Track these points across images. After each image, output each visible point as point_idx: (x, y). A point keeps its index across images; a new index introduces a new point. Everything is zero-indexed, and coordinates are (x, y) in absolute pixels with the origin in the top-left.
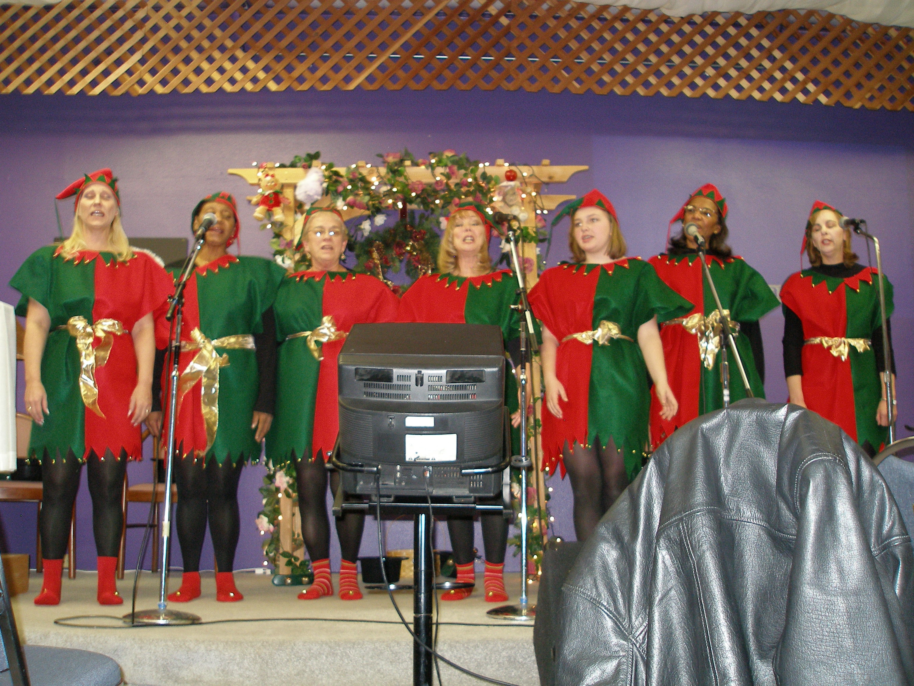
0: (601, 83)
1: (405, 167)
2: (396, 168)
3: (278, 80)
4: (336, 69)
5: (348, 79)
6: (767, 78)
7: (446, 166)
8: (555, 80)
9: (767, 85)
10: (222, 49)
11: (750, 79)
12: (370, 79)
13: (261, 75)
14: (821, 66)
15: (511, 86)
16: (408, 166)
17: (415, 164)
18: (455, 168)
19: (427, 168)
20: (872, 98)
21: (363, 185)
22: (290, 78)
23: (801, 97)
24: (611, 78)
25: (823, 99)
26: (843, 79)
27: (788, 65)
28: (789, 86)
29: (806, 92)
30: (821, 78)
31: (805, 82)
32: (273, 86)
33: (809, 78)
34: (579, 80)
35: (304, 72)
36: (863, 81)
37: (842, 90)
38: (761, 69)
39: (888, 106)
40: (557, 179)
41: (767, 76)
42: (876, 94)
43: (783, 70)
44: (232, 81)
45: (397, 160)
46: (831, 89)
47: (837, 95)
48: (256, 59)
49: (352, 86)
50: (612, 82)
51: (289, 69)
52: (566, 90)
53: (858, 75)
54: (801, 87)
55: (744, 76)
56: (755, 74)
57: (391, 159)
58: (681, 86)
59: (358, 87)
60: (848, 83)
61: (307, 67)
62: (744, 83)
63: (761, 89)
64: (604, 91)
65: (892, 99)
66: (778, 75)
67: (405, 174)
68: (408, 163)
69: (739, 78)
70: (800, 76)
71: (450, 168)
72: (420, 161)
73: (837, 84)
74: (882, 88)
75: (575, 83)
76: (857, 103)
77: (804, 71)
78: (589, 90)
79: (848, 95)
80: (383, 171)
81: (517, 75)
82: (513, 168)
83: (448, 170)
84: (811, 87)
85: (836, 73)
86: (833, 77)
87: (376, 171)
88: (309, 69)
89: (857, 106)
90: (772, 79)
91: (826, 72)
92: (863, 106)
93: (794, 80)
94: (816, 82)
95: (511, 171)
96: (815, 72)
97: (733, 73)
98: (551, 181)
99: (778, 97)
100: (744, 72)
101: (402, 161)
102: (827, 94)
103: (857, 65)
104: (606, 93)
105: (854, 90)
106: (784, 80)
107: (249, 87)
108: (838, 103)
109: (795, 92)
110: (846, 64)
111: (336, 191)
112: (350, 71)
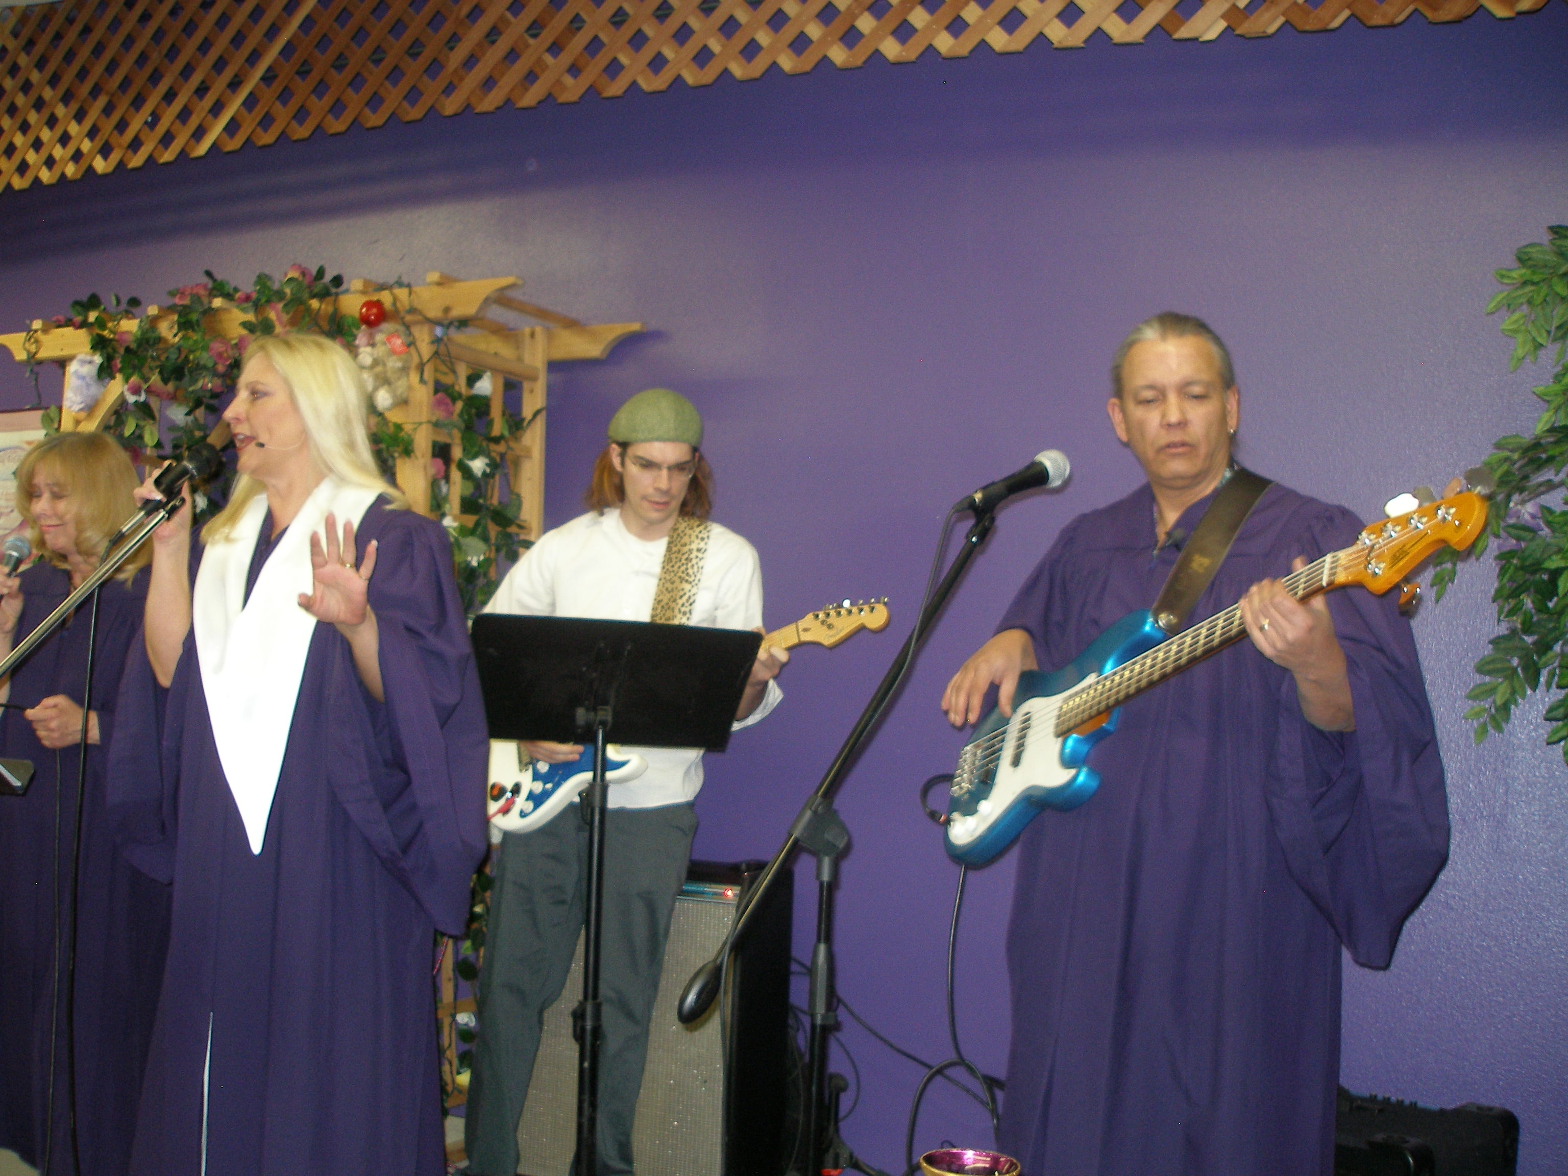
0: (614, 69)
3: (106, 151)
4: (184, 115)
5: (199, 133)
8: (532, 76)
9: (971, 12)
10: (39, 104)
12: (232, 127)
13: (86, 145)
15: (452, 106)
22: (121, 144)
23: (1057, 32)
24: (633, 56)
25: (1116, 28)
32: (100, 165)
34: (574, 70)
35: (140, 130)
40: (457, 312)
44: (50, 162)
47: (1157, 9)
48: (79, 117)
49: (202, 149)
51: (122, 126)
52: (548, 98)
58: (775, 48)
59: (215, 146)
61: (144, 120)
62: (918, 17)
63: (958, 27)
68: (217, 302)
72: (237, 296)
78: (590, 90)
81: (462, 79)
82: (384, 295)
88: (146, 123)
92: (1227, 31)
95: (368, 304)
98: (446, 317)
99: (998, 39)
107: (70, 170)
108: (1156, 32)
112: (203, 115)
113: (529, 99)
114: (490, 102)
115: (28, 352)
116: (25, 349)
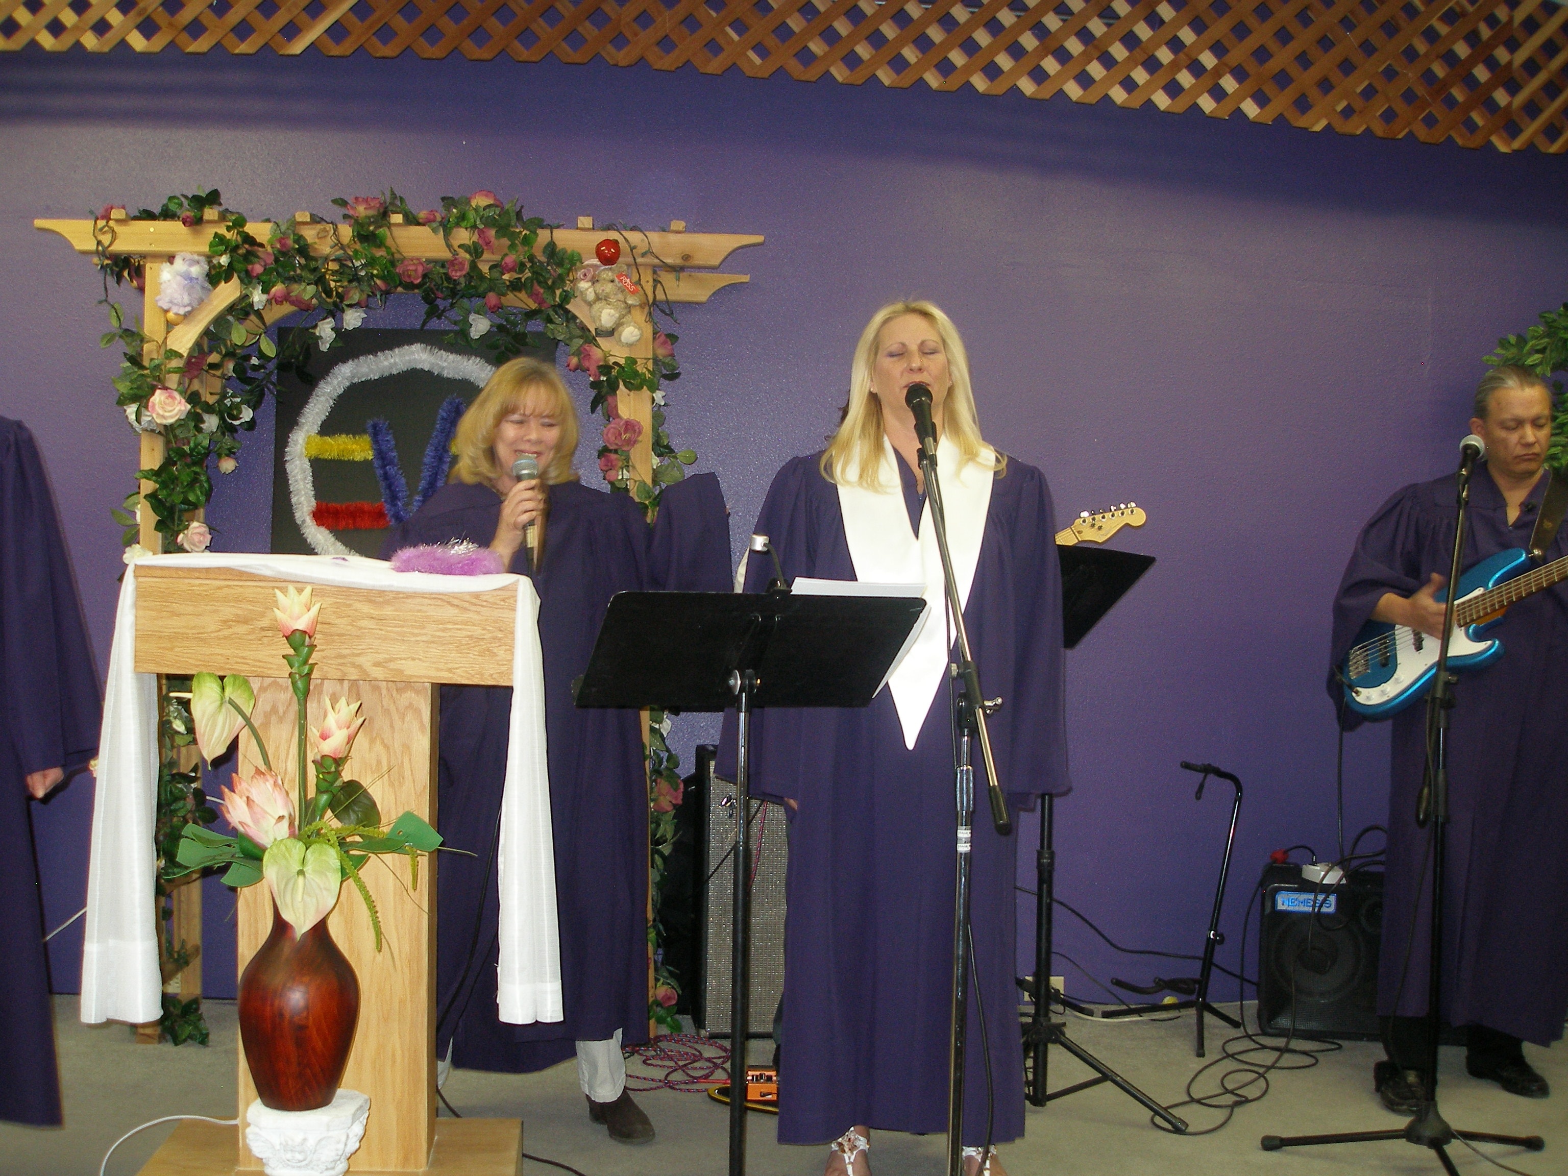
0: (805, 56)
1: (390, 226)
2: (371, 228)
3: (147, 28)
4: (267, 8)
5: (291, 31)
6: (1142, 60)
7: (474, 227)
8: (714, 47)
9: (1140, 76)
11: (1108, 61)
12: (337, 31)
13: (115, 17)
14: (1251, 43)
15: (623, 57)
16: (398, 225)
17: (411, 220)
18: (492, 232)
19: (434, 230)
20: (1348, 112)
21: (303, 261)
22: (171, 25)
23: (1207, 104)
24: (827, 48)
25: (1251, 109)
26: (1294, 70)
27: (1187, 35)
28: (1185, 79)
29: (1218, 94)
30: (1251, 67)
31: (1217, 73)
32: (138, 42)
33: (1226, 65)
34: (761, 50)
35: (201, 13)
36: (1336, 77)
37: (1290, 93)
38: (1130, 40)
39: (1379, 129)
40: (699, 259)
41: (1142, 57)
42: (1358, 104)
43: (1176, 45)
44: (56, 28)
45: (371, 213)
46: (1269, 89)
47: (1281, 103)
49: (298, 47)
50: (826, 54)
51: (172, 5)
52: (733, 68)
53: (1324, 64)
54: (1210, 84)
55: (1097, 54)
56: (1119, 51)
57: (361, 211)
58: (968, 70)
59: (313, 48)
60: (1306, 79)
61: (209, 3)
62: (1096, 70)
63: (1129, 85)
64: (812, 74)
65: (1389, 116)
66: (1165, 55)
67: (389, 242)
68: (397, 218)
69: (1086, 58)
70: (1208, 60)
71: (481, 232)
72: (422, 215)
73: (1283, 79)
74: (1369, 93)
75: (752, 55)
76: (1317, 121)
77: (1218, 49)
78: (781, 71)
79: (1303, 104)
80: (346, 232)
81: (636, 35)
82: (613, 235)
83: (475, 238)
84: (1229, 84)
85: (1282, 58)
86: (1273, 65)
87: (332, 232)
88: (210, 6)
89: (1318, 128)
90: (1152, 65)
91: (1262, 54)
92: (1328, 127)
93: (1197, 69)
94: (1240, 74)
95: (606, 242)
96: (1239, 53)
97: (1074, 46)
98: (687, 264)
99: (1162, 100)
100: (1096, 47)
101: (384, 214)
102: (1261, 100)
103: (1325, 43)
104: (814, 79)
105: (1314, 94)
106: (1175, 66)
107: (90, 41)
108: (1280, 119)
109: (1196, 91)
110: (1304, 39)
111: (247, 273)
112: (296, 12)
113: (715, 66)
114: (667, 62)
115: (99, 243)
116: (96, 237)
